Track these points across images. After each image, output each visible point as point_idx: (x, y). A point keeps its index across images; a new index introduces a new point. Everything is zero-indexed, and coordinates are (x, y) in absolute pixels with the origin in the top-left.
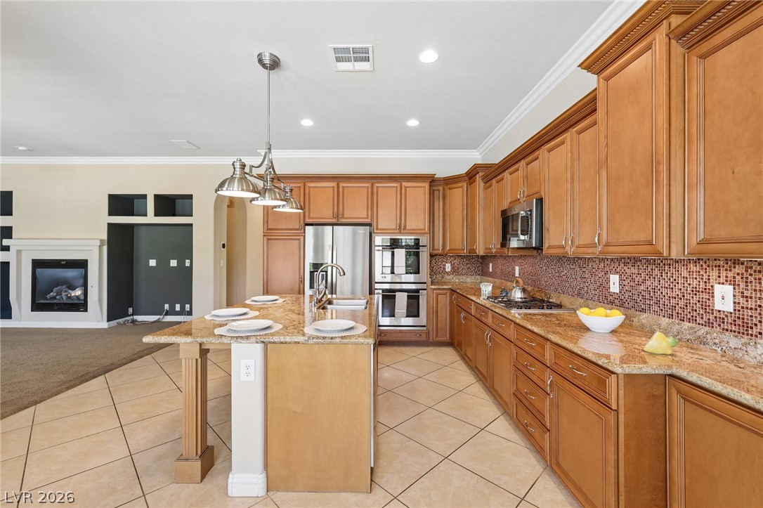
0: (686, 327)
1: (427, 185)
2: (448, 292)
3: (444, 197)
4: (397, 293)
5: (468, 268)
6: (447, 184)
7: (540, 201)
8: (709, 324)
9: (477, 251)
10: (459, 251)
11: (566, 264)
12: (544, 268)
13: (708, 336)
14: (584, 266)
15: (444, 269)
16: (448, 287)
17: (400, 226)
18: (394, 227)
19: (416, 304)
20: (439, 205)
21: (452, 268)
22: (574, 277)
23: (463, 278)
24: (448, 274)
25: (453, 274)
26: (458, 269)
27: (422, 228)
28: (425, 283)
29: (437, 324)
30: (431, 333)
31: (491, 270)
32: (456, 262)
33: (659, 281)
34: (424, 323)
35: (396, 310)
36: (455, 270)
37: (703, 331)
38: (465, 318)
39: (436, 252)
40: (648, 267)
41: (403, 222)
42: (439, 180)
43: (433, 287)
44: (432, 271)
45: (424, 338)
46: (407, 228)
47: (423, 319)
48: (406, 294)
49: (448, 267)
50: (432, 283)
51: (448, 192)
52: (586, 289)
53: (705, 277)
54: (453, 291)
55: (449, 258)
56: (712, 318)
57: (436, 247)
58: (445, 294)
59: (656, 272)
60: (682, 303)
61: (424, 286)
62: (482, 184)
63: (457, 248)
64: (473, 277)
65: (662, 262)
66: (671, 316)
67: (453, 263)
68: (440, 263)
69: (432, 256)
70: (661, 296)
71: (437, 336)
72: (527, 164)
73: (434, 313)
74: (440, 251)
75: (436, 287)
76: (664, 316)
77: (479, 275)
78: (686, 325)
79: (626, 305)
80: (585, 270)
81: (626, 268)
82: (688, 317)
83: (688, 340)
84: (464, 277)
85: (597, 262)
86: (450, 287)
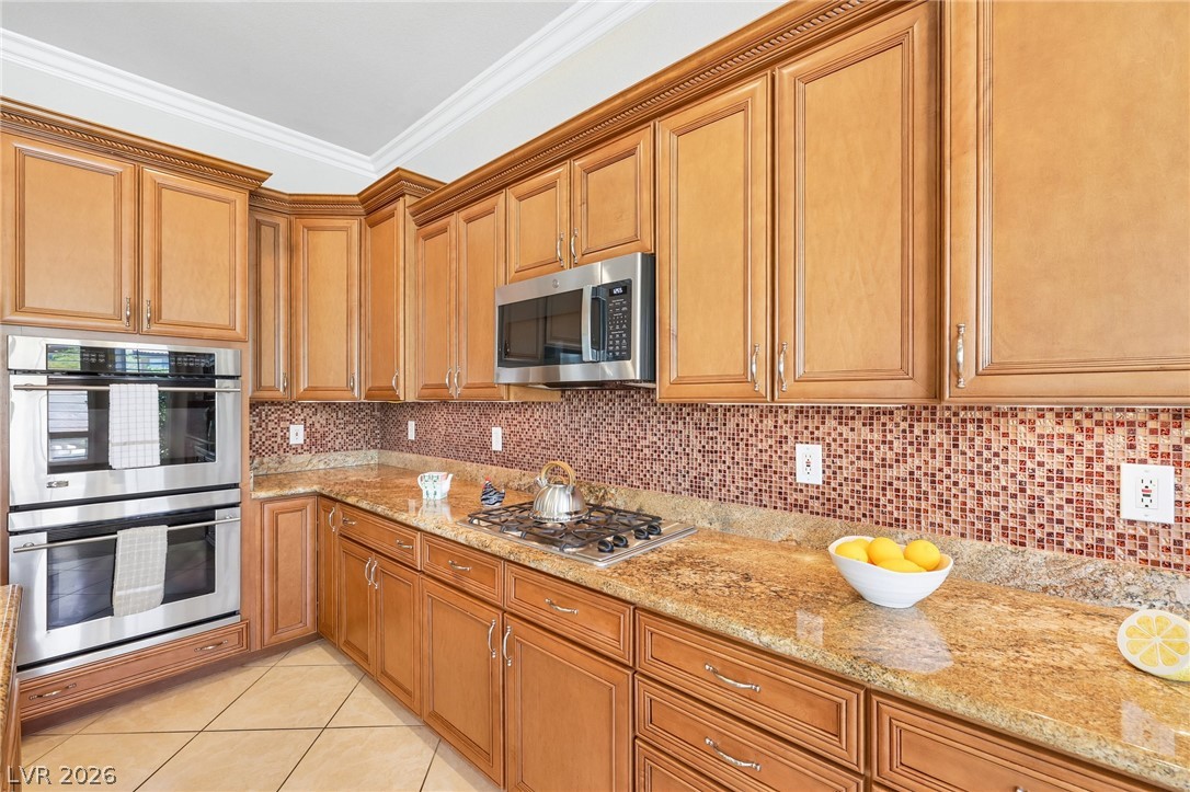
0: (1038, 559)
1: (240, 199)
2: (310, 503)
3: (292, 249)
4: (121, 534)
5: (350, 434)
6: (300, 215)
7: (650, 262)
8: (1100, 550)
9: (400, 393)
10: (337, 394)
11: (654, 421)
12: (585, 430)
13: (1110, 580)
14: (713, 425)
15: (285, 438)
16: (308, 490)
17: (136, 309)
18: (110, 311)
19: (202, 555)
20: (276, 267)
21: (309, 435)
22: (680, 450)
23: (336, 459)
24: (296, 450)
25: (310, 451)
26: (324, 436)
27: (224, 320)
28: (235, 486)
29: (275, 597)
30: (256, 628)
31: (411, 436)
32: (320, 419)
33: (949, 458)
34: (232, 603)
35: (117, 593)
36: (315, 443)
37: (1091, 567)
38: (381, 573)
39: (266, 395)
40: (911, 426)
41: (147, 295)
42: (277, 198)
43: (263, 494)
44: (256, 450)
45: (231, 648)
46: (165, 316)
47: (227, 593)
48: (164, 529)
49: (297, 434)
50: (259, 482)
51: (301, 236)
52: (717, 477)
53: (1089, 448)
54: (325, 500)
55: (298, 411)
56: (1109, 536)
57: (267, 381)
58: (301, 509)
59: (940, 436)
60: (1019, 505)
61: (232, 496)
62: (412, 226)
63: (331, 384)
64: (361, 453)
65: (956, 414)
66: (986, 535)
67: (309, 422)
68: (271, 425)
69: (255, 405)
70: (954, 491)
71: (275, 629)
72: (588, 171)
73: (262, 565)
74: (280, 394)
75: (271, 494)
76: (963, 535)
77: (375, 447)
78: (1035, 555)
79: (845, 510)
80: (715, 433)
81: (844, 430)
82: (1039, 534)
83: (1045, 589)
84: (339, 456)
85: (754, 415)
86: (316, 488)
